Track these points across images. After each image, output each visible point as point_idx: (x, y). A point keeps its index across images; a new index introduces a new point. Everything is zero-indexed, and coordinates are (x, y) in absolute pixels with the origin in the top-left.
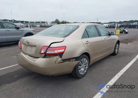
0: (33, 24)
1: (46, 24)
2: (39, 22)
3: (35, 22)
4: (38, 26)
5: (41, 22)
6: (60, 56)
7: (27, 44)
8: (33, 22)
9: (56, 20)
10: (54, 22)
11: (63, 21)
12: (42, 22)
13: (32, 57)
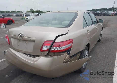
0: (9, 13)
1: (21, 13)
2: (14, 12)
3: (11, 12)
4: (14, 15)
5: (16, 12)
6: (67, 53)
7: (19, 38)
8: (9, 12)
9: (30, 10)
10: (29, 11)
11: (37, 10)
12: (18, 12)
13: (28, 55)
